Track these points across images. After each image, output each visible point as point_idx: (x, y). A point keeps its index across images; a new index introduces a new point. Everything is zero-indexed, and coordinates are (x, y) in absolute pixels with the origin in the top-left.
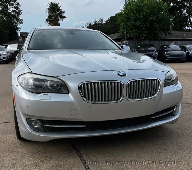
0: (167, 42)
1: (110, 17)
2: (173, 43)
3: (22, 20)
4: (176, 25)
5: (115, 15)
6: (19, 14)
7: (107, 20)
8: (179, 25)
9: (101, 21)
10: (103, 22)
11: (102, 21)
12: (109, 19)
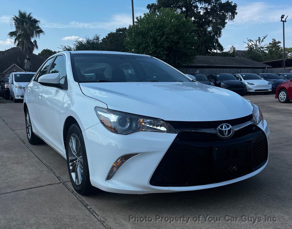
0: (191, 69)
1: (109, 34)
2: (198, 71)
4: (200, 47)
5: (115, 32)
7: (104, 38)
8: (203, 47)
9: (96, 40)
10: (99, 42)
11: (98, 38)
12: (106, 36)
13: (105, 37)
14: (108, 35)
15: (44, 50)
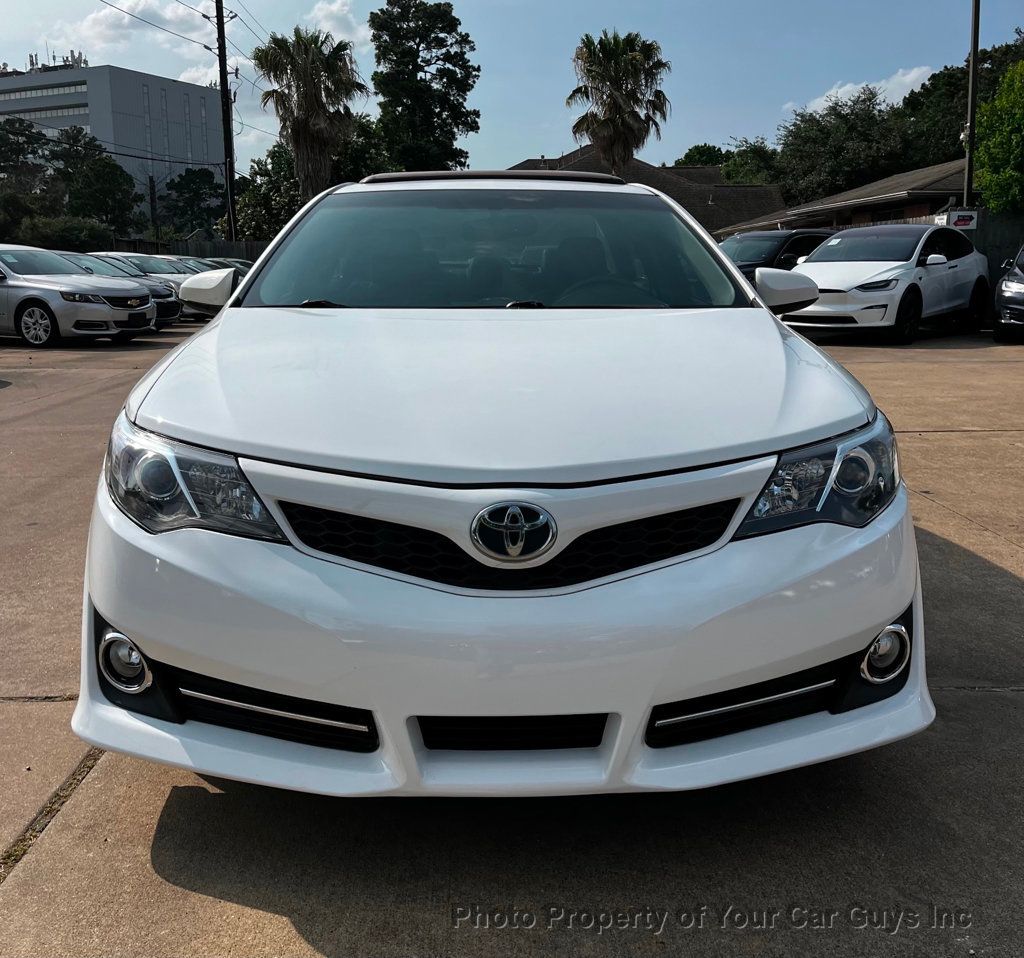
1: (934, 76)
3: (477, 114)
6: (464, 86)
9: (865, 101)
10: (879, 107)
12: (923, 85)
13: (917, 89)
14: (929, 80)
15: (697, 148)
